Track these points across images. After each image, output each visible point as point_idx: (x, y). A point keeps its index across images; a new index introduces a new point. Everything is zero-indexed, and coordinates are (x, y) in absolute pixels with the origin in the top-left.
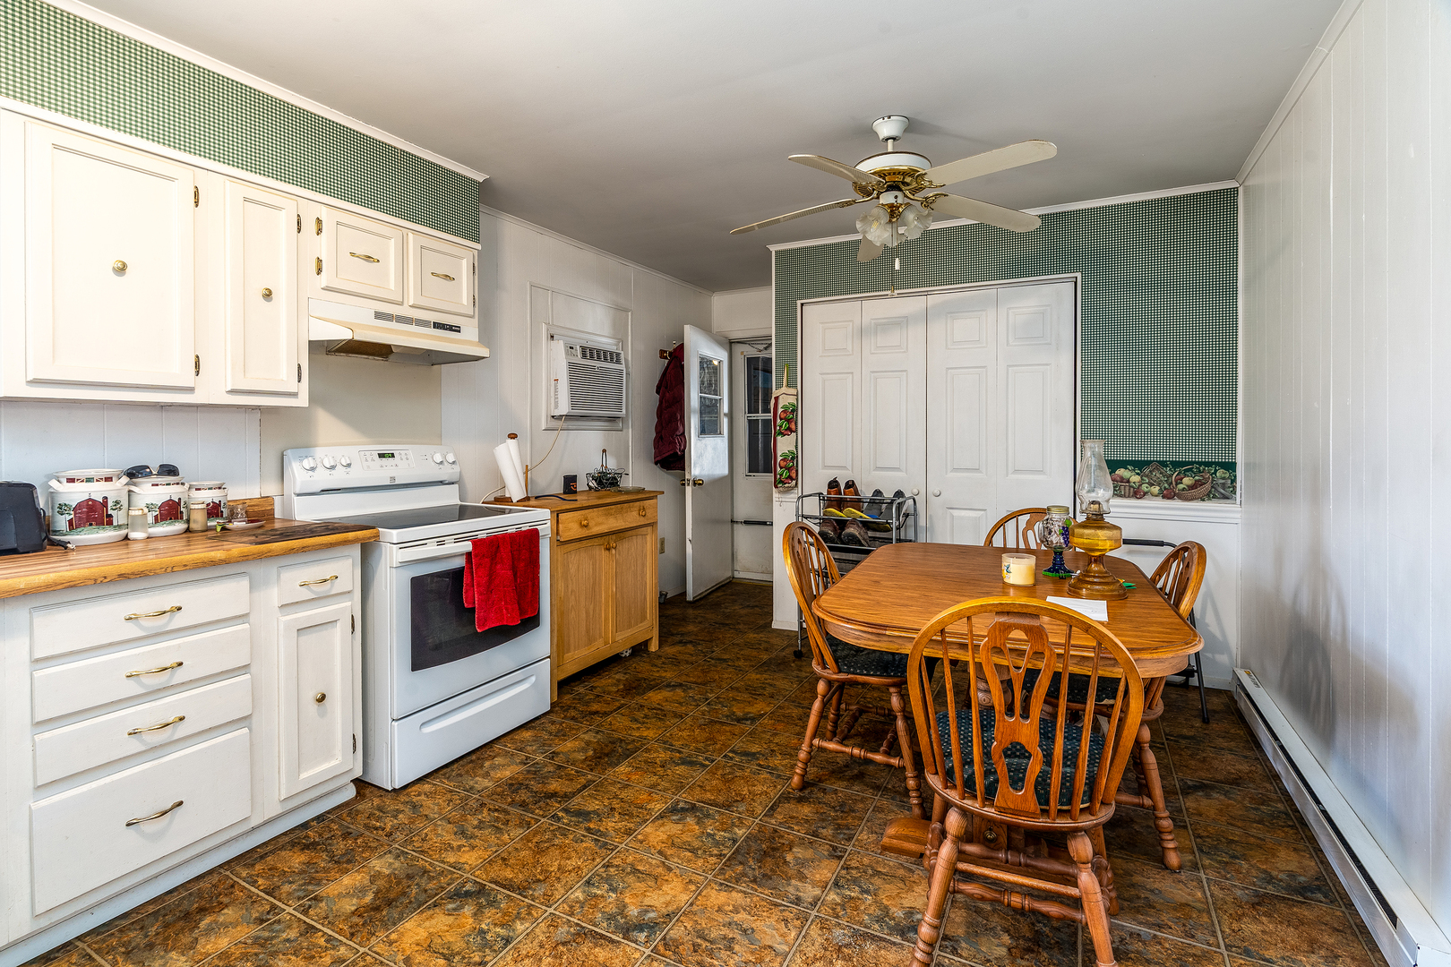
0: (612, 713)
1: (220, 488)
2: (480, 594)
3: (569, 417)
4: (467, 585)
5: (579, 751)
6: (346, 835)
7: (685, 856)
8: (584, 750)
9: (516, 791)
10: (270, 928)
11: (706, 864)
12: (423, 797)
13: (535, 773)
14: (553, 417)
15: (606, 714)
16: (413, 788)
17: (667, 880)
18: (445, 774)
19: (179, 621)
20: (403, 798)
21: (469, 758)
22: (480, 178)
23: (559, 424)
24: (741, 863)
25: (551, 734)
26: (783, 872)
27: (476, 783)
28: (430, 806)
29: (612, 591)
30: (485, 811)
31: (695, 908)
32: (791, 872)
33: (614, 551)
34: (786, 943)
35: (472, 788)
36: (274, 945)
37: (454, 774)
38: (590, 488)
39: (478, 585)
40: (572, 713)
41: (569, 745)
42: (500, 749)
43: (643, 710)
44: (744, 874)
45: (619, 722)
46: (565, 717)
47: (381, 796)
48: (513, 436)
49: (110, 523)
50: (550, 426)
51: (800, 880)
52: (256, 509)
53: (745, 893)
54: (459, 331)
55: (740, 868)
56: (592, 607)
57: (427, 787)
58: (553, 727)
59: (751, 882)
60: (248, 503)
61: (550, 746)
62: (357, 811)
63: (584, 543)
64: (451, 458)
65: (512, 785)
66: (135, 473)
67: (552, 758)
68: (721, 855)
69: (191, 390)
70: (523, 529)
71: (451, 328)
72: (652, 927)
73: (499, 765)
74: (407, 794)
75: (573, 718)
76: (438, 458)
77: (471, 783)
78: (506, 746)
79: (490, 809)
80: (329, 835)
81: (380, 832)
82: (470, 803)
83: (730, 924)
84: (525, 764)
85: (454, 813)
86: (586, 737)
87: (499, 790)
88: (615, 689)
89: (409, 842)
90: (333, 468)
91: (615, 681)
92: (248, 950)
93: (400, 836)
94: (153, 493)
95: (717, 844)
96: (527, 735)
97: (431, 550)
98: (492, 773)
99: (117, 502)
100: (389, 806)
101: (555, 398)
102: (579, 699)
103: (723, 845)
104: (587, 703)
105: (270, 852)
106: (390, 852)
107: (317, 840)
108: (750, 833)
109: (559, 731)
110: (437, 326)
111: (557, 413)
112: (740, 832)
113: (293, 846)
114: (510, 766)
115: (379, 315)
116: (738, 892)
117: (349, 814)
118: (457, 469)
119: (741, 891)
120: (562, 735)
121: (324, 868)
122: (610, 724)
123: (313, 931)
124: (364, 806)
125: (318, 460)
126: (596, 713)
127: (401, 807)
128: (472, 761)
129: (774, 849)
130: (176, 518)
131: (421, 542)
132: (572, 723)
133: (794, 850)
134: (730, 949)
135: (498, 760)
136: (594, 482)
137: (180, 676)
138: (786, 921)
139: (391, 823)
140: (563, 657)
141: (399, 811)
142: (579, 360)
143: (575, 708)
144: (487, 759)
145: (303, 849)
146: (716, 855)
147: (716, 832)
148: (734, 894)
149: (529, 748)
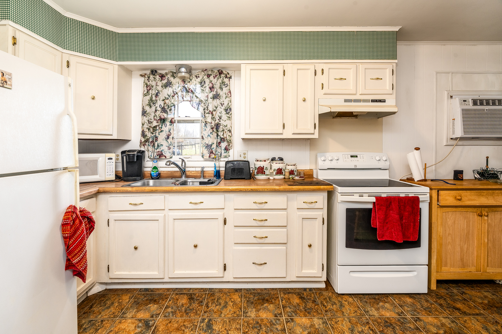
0: (470, 315)
1: (294, 165)
2: (380, 222)
3: (461, 139)
4: (373, 217)
5: (434, 326)
6: (314, 301)
8: (438, 327)
9: (387, 327)
10: (276, 320)
12: (346, 303)
13: (402, 323)
14: (452, 139)
15: (465, 313)
16: (346, 297)
18: (360, 298)
19: (266, 206)
20: (340, 299)
21: (374, 296)
22: (396, 29)
23: (454, 142)
25: (422, 306)
27: (371, 310)
28: (348, 309)
29: (484, 241)
30: (367, 327)
33: (486, 218)
35: (368, 312)
36: (273, 328)
37: (364, 300)
38: (476, 178)
39: (379, 218)
40: (442, 302)
41: (430, 319)
42: (391, 300)
43: (497, 325)
45: (473, 324)
46: (436, 302)
47: (333, 293)
48: (417, 149)
49: (265, 174)
50: (449, 143)
52: (308, 173)
54: (385, 102)
56: (466, 246)
57: (351, 300)
58: (426, 304)
60: (305, 171)
61: (418, 313)
62: (322, 294)
63: (460, 209)
64: (384, 158)
65: (387, 322)
66: (273, 159)
67: (416, 321)
69: (282, 134)
70: (410, 196)
71: (380, 101)
73: (386, 308)
74: (342, 298)
75: (441, 305)
76: (378, 158)
77: (369, 309)
78: (395, 300)
79: (369, 328)
80: (309, 298)
81: (324, 308)
82: (363, 319)
84: (399, 315)
85: (354, 319)
86: (444, 321)
87: (379, 320)
88: (480, 301)
89: (330, 319)
90: (331, 160)
91: (482, 296)
92: (267, 324)
93: (329, 314)
94: (276, 166)
96: (409, 300)
97: (356, 198)
98: (381, 310)
99: (266, 168)
100: (333, 299)
101: (453, 129)
102: (451, 296)
104: (455, 301)
105: (292, 293)
106: (322, 319)
107: (305, 297)
109: (428, 308)
110: (373, 101)
111: (454, 137)
113: (298, 295)
114: (391, 311)
115: (346, 101)
117: (319, 294)
118: (388, 163)
120: (429, 311)
121: (301, 309)
122: (465, 321)
123: (284, 332)
124: (325, 293)
125: (327, 157)
126: (458, 309)
127: (337, 302)
128: (375, 299)
130: (281, 174)
131: (352, 194)
132: (439, 307)
135: (387, 305)
136: (478, 175)
137: (266, 224)
139: (330, 307)
140: (441, 268)
141: (335, 304)
142: (470, 106)
143: (445, 299)
144: (382, 301)
145: (300, 298)
149: (406, 308)
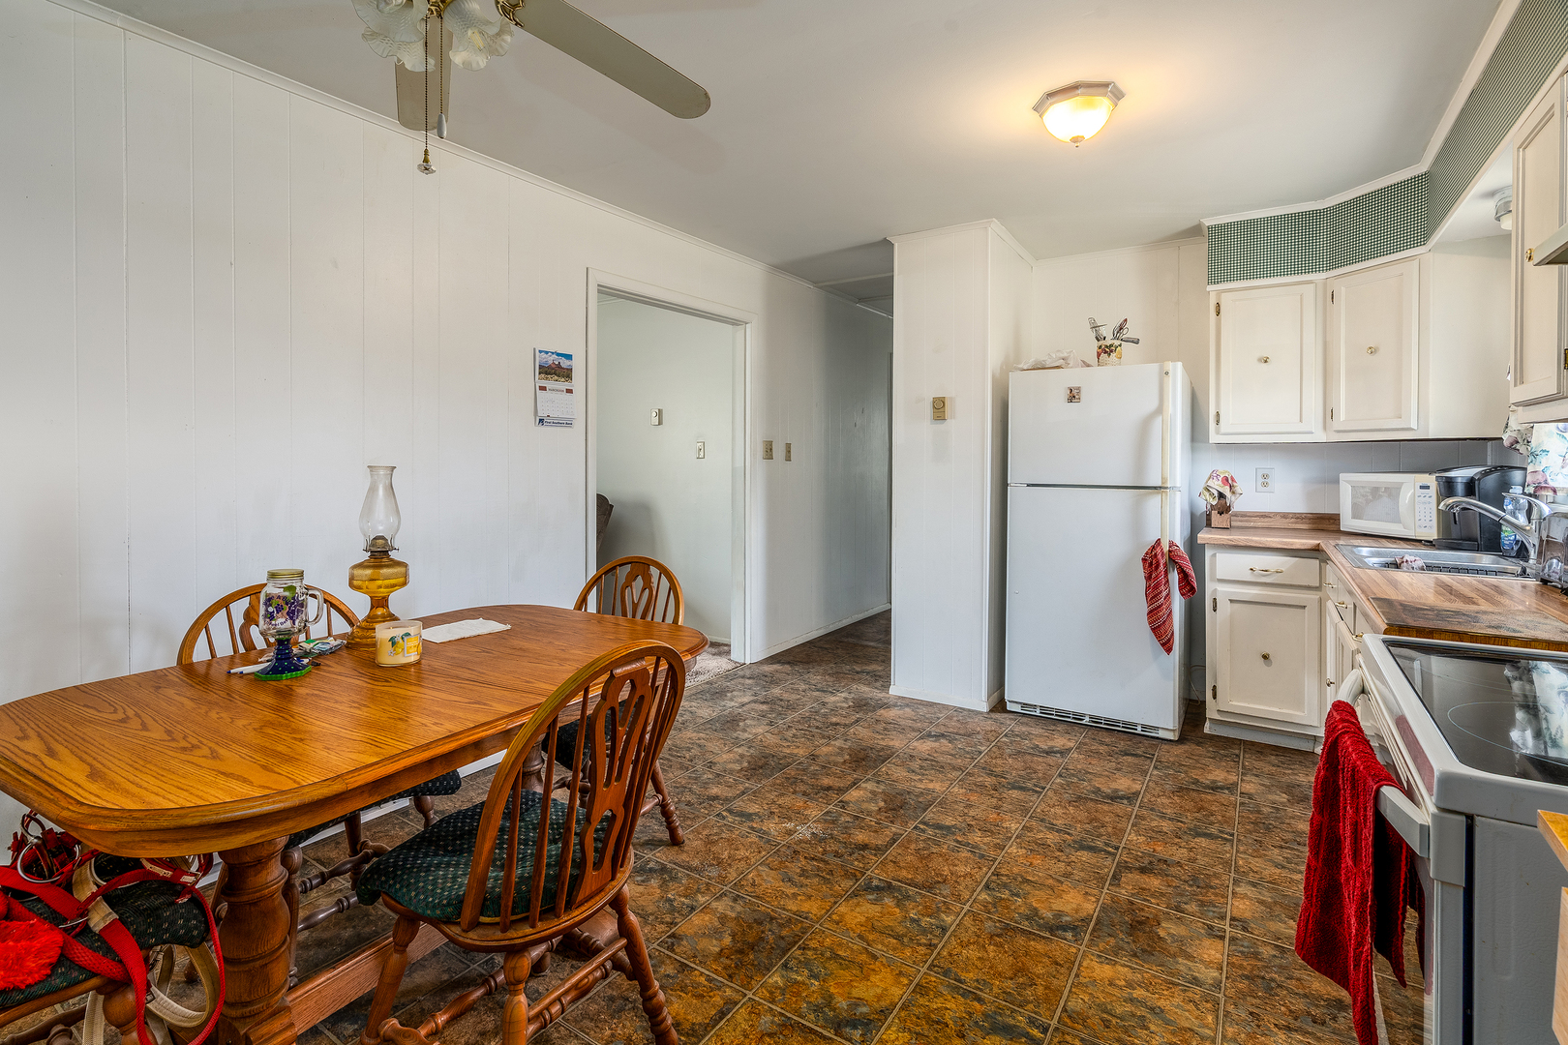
7: (845, 951)
11: (821, 939)
17: (862, 926)
24: (783, 938)
26: (741, 925)
31: (832, 900)
32: (732, 924)
34: (758, 871)
44: (781, 926)
51: (726, 916)
53: (784, 909)
55: (784, 933)
59: (776, 918)
68: (804, 949)
72: (869, 888)
83: (802, 886)
95: (807, 964)
103: (800, 962)
108: (764, 975)
112: (776, 978)
116: (791, 910)
119: (787, 911)
129: (741, 952)
133: (717, 949)
134: (803, 870)
138: (753, 885)
146: (809, 949)
147: (807, 982)
148: (794, 909)
